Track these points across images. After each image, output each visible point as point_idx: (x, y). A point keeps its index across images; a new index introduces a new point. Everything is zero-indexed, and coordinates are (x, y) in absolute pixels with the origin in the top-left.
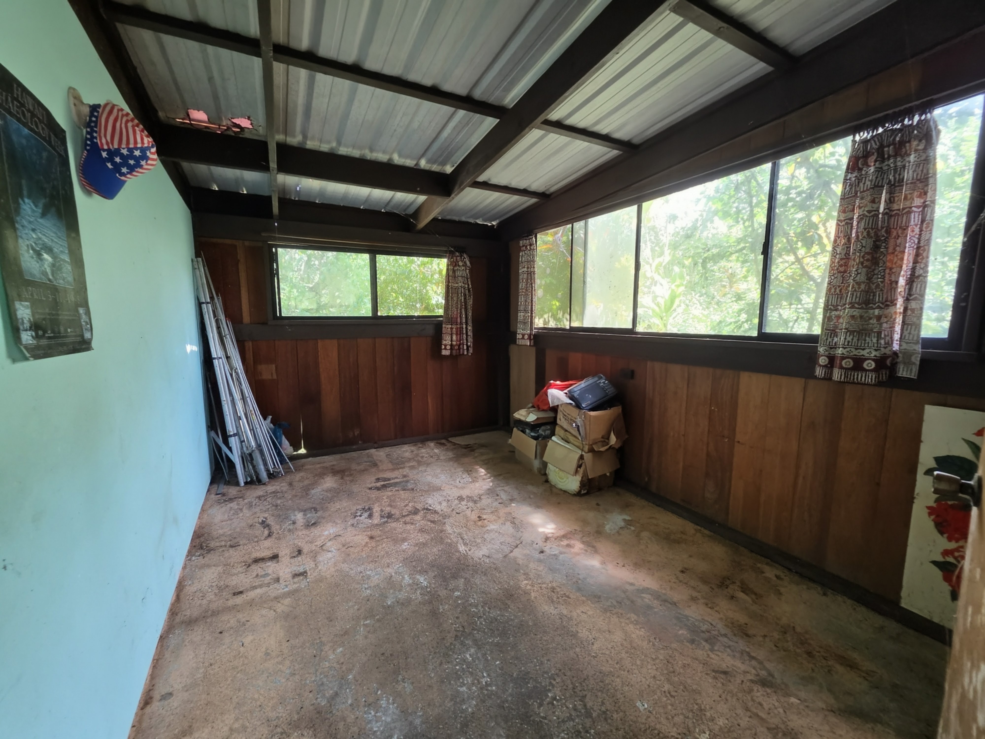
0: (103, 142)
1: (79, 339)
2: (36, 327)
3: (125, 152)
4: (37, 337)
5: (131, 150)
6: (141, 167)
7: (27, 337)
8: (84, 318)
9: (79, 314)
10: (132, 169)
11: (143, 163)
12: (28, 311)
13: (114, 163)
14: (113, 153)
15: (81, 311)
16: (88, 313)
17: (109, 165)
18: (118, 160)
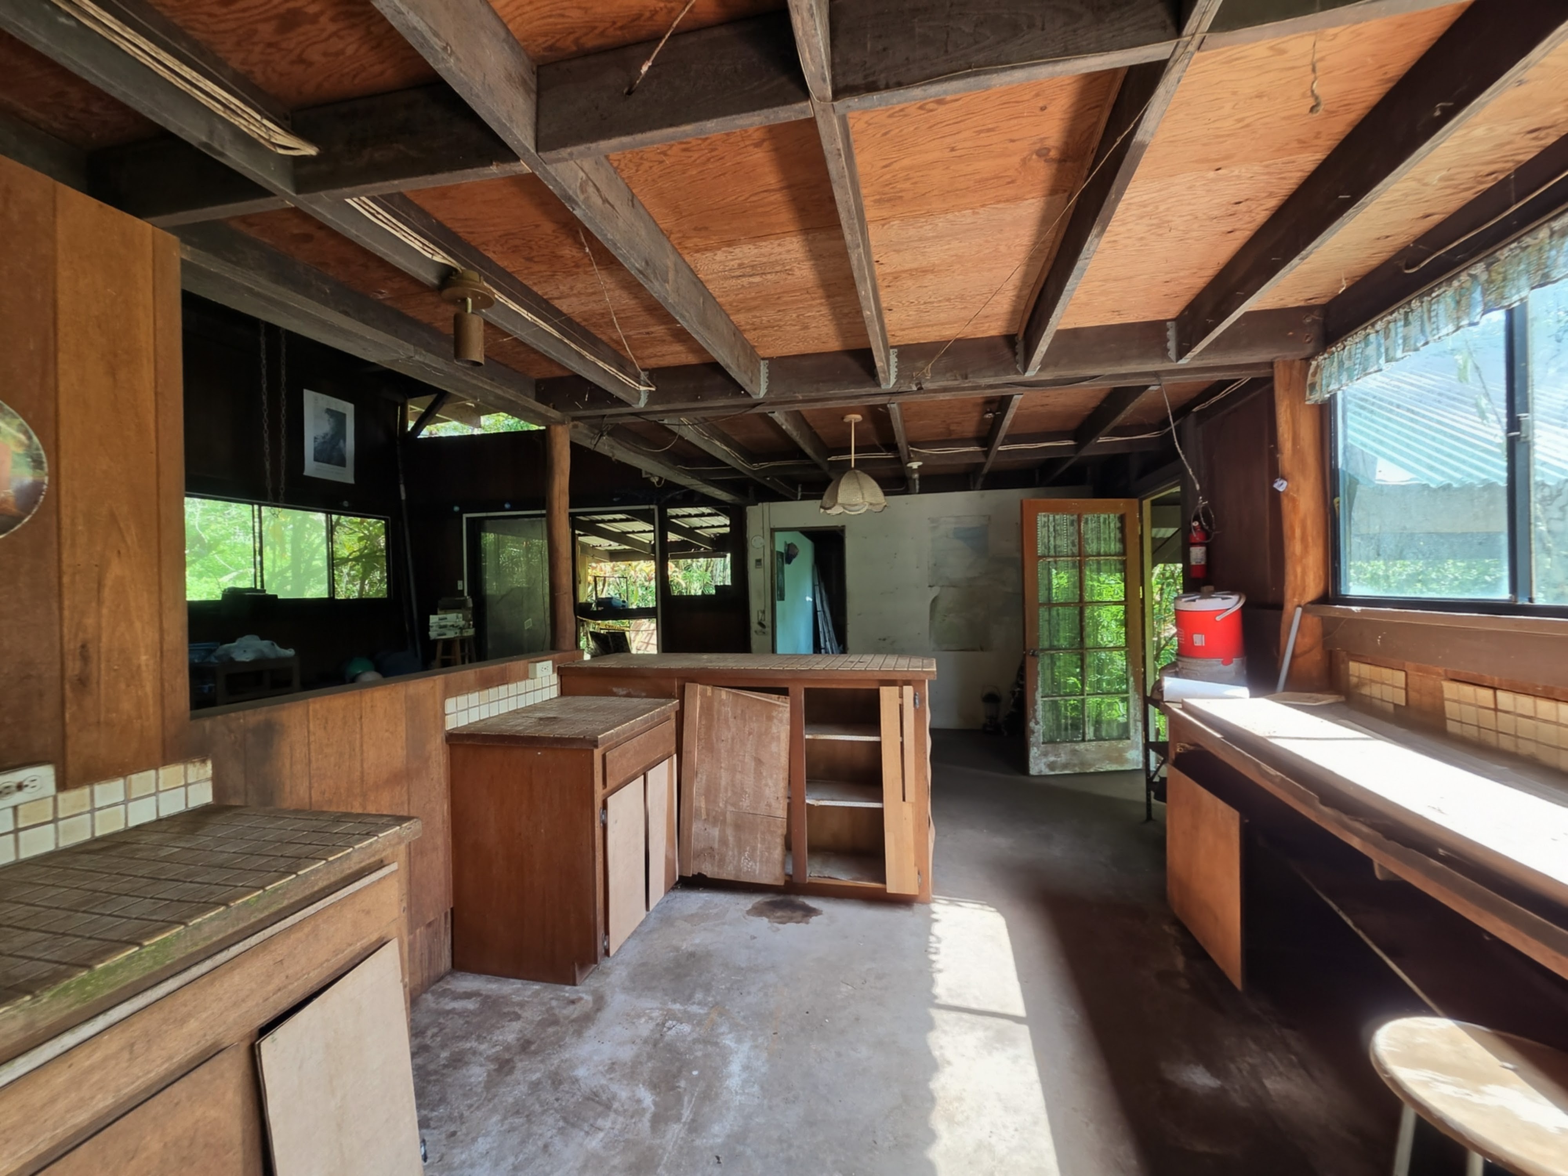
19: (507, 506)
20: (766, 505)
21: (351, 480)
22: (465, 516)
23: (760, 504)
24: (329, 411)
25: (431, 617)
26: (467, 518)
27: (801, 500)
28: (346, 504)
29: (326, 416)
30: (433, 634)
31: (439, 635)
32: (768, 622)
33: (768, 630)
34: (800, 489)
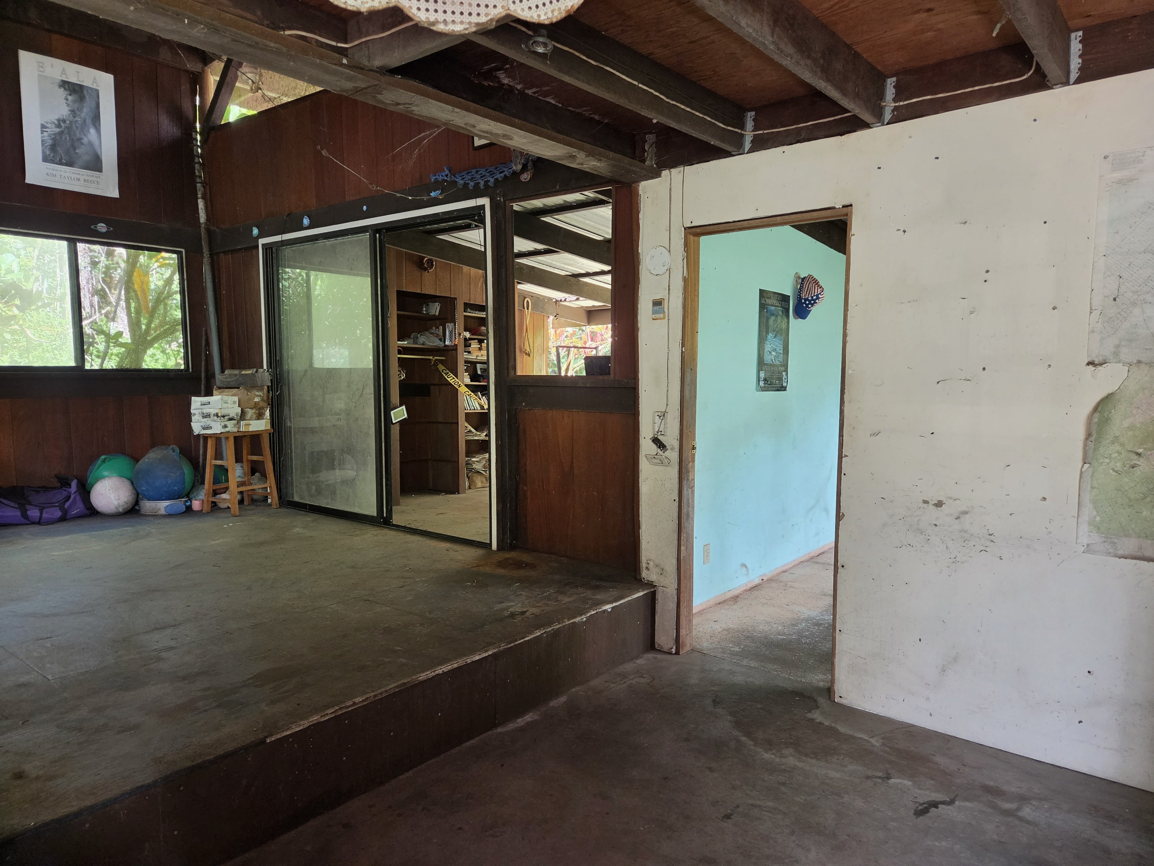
0: (803, 295)
1: (781, 386)
2: (765, 380)
3: (810, 298)
4: (765, 384)
5: (812, 297)
6: (816, 303)
7: (762, 384)
8: (785, 376)
9: (783, 375)
10: (812, 305)
11: (817, 301)
12: (764, 374)
13: (806, 304)
14: (806, 300)
15: (784, 373)
16: (787, 374)
17: (804, 305)
18: (807, 302)
19: (306, 221)
20: (675, 172)
21: (115, 193)
22: (262, 241)
23: (665, 173)
24: (65, 84)
25: (194, 399)
26: (263, 245)
27: (751, 151)
28: (102, 227)
29: (62, 93)
30: (197, 427)
31: (204, 428)
32: (671, 439)
33: (673, 455)
34: (750, 124)
